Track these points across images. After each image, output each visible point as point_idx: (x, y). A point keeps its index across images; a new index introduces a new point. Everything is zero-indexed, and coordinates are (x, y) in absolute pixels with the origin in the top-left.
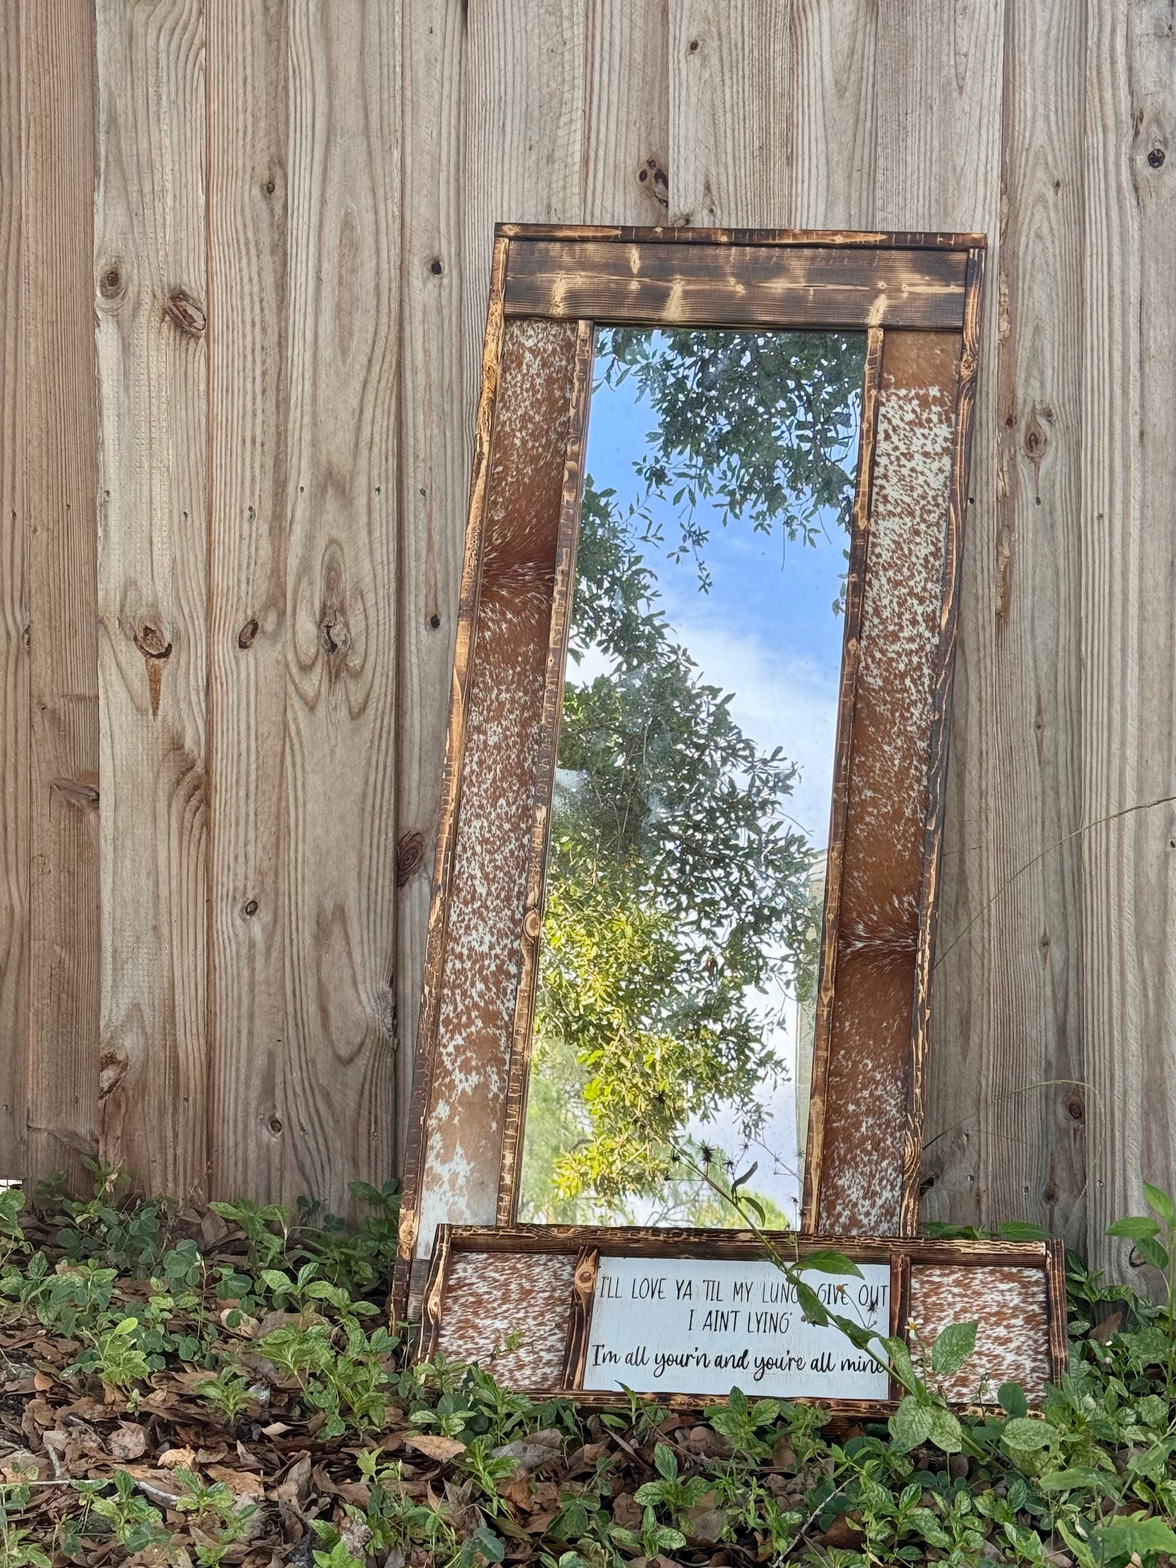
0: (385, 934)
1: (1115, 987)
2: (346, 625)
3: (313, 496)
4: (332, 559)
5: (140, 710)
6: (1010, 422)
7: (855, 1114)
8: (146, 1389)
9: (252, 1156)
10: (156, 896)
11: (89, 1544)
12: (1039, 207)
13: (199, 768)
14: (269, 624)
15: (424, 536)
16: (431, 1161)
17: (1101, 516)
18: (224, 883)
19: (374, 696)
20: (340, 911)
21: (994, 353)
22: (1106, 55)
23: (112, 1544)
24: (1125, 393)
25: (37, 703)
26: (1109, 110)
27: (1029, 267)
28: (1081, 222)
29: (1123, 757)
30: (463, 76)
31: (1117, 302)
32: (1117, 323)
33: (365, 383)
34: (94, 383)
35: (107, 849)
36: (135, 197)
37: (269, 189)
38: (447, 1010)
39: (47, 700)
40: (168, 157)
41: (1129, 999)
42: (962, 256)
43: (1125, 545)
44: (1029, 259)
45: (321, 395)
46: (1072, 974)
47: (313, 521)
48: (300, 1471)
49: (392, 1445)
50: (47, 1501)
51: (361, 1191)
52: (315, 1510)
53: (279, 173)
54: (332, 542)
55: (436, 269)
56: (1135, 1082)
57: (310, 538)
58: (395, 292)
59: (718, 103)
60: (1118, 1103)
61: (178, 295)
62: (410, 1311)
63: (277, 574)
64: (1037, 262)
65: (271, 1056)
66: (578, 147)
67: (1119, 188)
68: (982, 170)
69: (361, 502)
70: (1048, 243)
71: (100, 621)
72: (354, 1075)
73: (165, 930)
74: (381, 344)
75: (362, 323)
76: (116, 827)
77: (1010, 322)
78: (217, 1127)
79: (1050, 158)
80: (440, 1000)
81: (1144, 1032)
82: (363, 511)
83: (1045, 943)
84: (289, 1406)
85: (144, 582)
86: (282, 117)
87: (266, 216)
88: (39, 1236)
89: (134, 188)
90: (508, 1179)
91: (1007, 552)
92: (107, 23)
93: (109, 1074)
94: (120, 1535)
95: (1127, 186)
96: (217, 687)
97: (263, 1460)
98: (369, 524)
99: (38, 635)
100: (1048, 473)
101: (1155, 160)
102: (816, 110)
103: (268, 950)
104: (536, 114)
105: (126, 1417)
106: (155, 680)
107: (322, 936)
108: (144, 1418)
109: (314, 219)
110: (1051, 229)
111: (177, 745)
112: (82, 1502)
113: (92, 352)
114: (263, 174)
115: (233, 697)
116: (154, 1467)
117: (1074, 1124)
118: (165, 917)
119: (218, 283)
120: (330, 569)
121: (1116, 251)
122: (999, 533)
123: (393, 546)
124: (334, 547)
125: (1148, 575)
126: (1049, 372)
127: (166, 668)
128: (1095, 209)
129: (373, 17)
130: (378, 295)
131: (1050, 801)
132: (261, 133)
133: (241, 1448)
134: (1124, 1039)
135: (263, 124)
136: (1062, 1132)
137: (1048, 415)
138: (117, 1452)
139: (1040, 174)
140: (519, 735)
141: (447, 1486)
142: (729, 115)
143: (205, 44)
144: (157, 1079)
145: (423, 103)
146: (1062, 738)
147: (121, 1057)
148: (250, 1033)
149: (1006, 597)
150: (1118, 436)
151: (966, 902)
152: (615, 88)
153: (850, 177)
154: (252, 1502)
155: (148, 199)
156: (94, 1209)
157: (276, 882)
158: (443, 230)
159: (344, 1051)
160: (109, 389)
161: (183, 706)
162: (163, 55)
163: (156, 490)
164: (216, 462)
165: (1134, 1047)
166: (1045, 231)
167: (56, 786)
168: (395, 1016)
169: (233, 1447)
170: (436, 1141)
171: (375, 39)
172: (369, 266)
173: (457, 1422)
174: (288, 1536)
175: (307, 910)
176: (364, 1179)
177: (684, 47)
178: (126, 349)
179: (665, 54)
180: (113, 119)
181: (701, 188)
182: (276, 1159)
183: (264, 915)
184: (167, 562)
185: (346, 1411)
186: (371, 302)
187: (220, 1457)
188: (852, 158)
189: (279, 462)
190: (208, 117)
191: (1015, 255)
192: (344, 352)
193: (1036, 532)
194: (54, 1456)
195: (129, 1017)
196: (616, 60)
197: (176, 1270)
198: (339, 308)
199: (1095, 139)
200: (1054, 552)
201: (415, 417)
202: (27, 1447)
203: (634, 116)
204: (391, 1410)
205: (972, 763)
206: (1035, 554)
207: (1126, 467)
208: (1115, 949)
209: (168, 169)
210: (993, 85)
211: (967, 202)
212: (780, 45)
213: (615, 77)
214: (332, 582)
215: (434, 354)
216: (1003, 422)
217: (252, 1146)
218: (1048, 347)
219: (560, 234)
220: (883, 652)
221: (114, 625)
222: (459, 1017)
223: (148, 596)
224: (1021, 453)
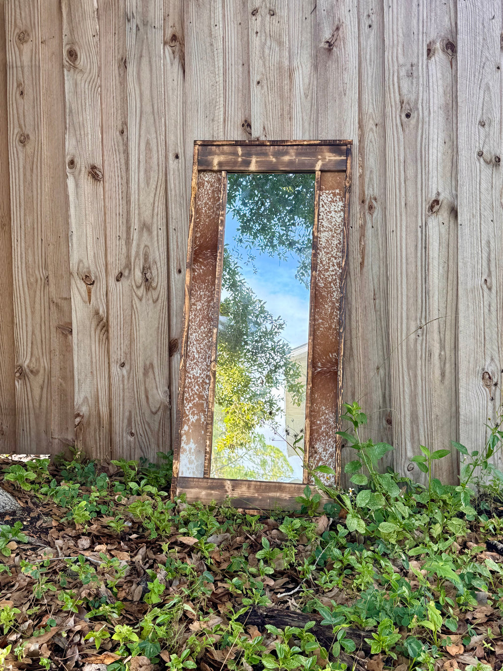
0: (166, 371)
1: (401, 382)
2: (151, 273)
3: (139, 231)
4: (146, 252)
5: (84, 302)
6: (363, 202)
7: (320, 424)
8: (90, 524)
9: (125, 445)
10: (92, 362)
11: (70, 580)
12: (371, 132)
13: (105, 320)
14: (126, 273)
15: (175, 243)
16: (183, 445)
17: (393, 231)
18: (114, 357)
19: (161, 296)
20: (152, 365)
21: (357, 179)
22: (391, 83)
23: (78, 580)
24: (400, 191)
25: (51, 301)
26: (393, 100)
27: (368, 151)
28: (385, 137)
29: (402, 308)
30: (184, 94)
31: (397, 162)
32: (397, 169)
33: (155, 194)
34: (67, 197)
35: (75, 347)
36: (78, 136)
37: (122, 132)
38: (186, 395)
39: (54, 299)
40: (89, 123)
41: (405, 386)
42: (345, 147)
43: (401, 240)
44: (368, 149)
45: (141, 199)
46: (387, 378)
47: (140, 239)
48: (142, 551)
49: (173, 540)
50: (56, 565)
51: (160, 455)
52: (148, 565)
53: (125, 127)
54: (146, 246)
55: (177, 157)
56: (408, 412)
57: (138, 245)
58: (164, 165)
59: (267, 101)
60: (402, 419)
61: (93, 167)
62: (177, 493)
63: (128, 257)
64: (371, 150)
65: (130, 412)
66: (222, 116)
67: (397, 125)
68: (352, 120)
69: (155, 233)
70: (374, 144)
71: (71, 274)
72: (157, 418)
73: (95, 373)
74: (160, 181)
75: (154, 175)
76: (78, 340)
77: (362, 170)
78: (113, 435)
79: (374, 116)
80: (184, 392)
81: (411, 396)
82: (156, 236)
83: (378, 368)
84: (138, 528)
85: (85, 261)
86: (126, 109)
87: (121, 141)
88: (56, 473)
89: (78, 133)
90: (208, 450)
91: (363, 244)
92: (68, 80)
93: (78, 420)
94: (80, 577)
95: (399, 125)
96: (110, 294)
97: (130, 547)
98: (158, 240)
99: (51, 279)
100: (375, 218)
101: (408, 116)
102: (298, 102)
103: (129, 378)
104: (208, 106)
105: (83, 534)
106: (89, 292)
107: (146, 374)
108: (89, 534)
109: (137, 142)
110: (375, 139)
111: (97, 313)
112: (68, 566)
113: (66, 186)
114: (120, 128)
115: (115, 297)
116: (93, 551)
117: (389, 426)
118: (95, 368)
119: (106, 163)
120: (145, 255)
121: (396, 145)
122: (360, 238)
123: (165, 247)
124: (146, 248)
125: (408, 249)
126: (375, 185)
127: (93, 288)
128: (389, 132)
129: (154, 76)
130: (158, 165)
131: (379, 323)
132: (119, 115)
133: (122, 544)
134: (404, 398)
135: (119, 111)
136: (385, 429)
137: (375, 199)
138: (80, 546)
139: (371, 121)
140: (207, 306)
141: (192, 554)
142: (270, 105)
143: (100, 86)
144: (94, 421)
145: (171, 103)
146: (382, 303)
147: (81, 414)
148: (123, 405)
149: (363, 258)
150: (398, 205)
151: (353, 356)
152: (233, 97)
153: (310, 124)
154: (126, 564)
155: (83, 136)
156: (73, 464)
157: (130, 356)
158: (179, 144)
159: (154, 410)
160: (72, 198)
161: (99, 300)
162: (87, 90)
163: (88, 230)
164: (107, 221)
165: (407, 401)
166: (373, 140)
167: (58, 327)
168: (170, 398)
169: (119, 543)
170: (184, 438)
171: (155, 83)
172: (155, 156)
173: (195, 531)
174: (139, 575)
175: (141, 364)
176: (161, 451)
177: (255, 83)
178: (77, 186)
179: (249, 86)
180: (71, 111)
181: (262, 129)
182: (132, 445)
183: (127, 367)
184: (92, 254)
185: (157, 529)
186: (156, 168)
187: (115, 547)
188: (310, 118)
189: (128, 221)
190: (102, 110)
191: (363, 148)
192: (148, 184)
193: (372, 237)
194: (59, 549)
195: (84, 401)
196: (233, 88)
197: (100, 483)
198: (146, 171)
199: (388, 109)
200: (378, 243)
201: (172, 206)
202: (50, 546)
203: (240, 105)
204: (172, 528)
205: (354, 312)
206: (372, 244)
207: (401, 215)
208: (401, 370)
209: (89, 126)
210: (356, 93)
211: (348, 131)
212: (286, 81)
213: (233, 93)
214: (146, 259)
215: (177, 184)
216: (361, 202)
217: (125, 441)
218: (375, 177)
219: (215, 143)
220: (324, 275)
221: (75, 275)
222: (190, 397)
223: (86, 265)
224: (367, 212)
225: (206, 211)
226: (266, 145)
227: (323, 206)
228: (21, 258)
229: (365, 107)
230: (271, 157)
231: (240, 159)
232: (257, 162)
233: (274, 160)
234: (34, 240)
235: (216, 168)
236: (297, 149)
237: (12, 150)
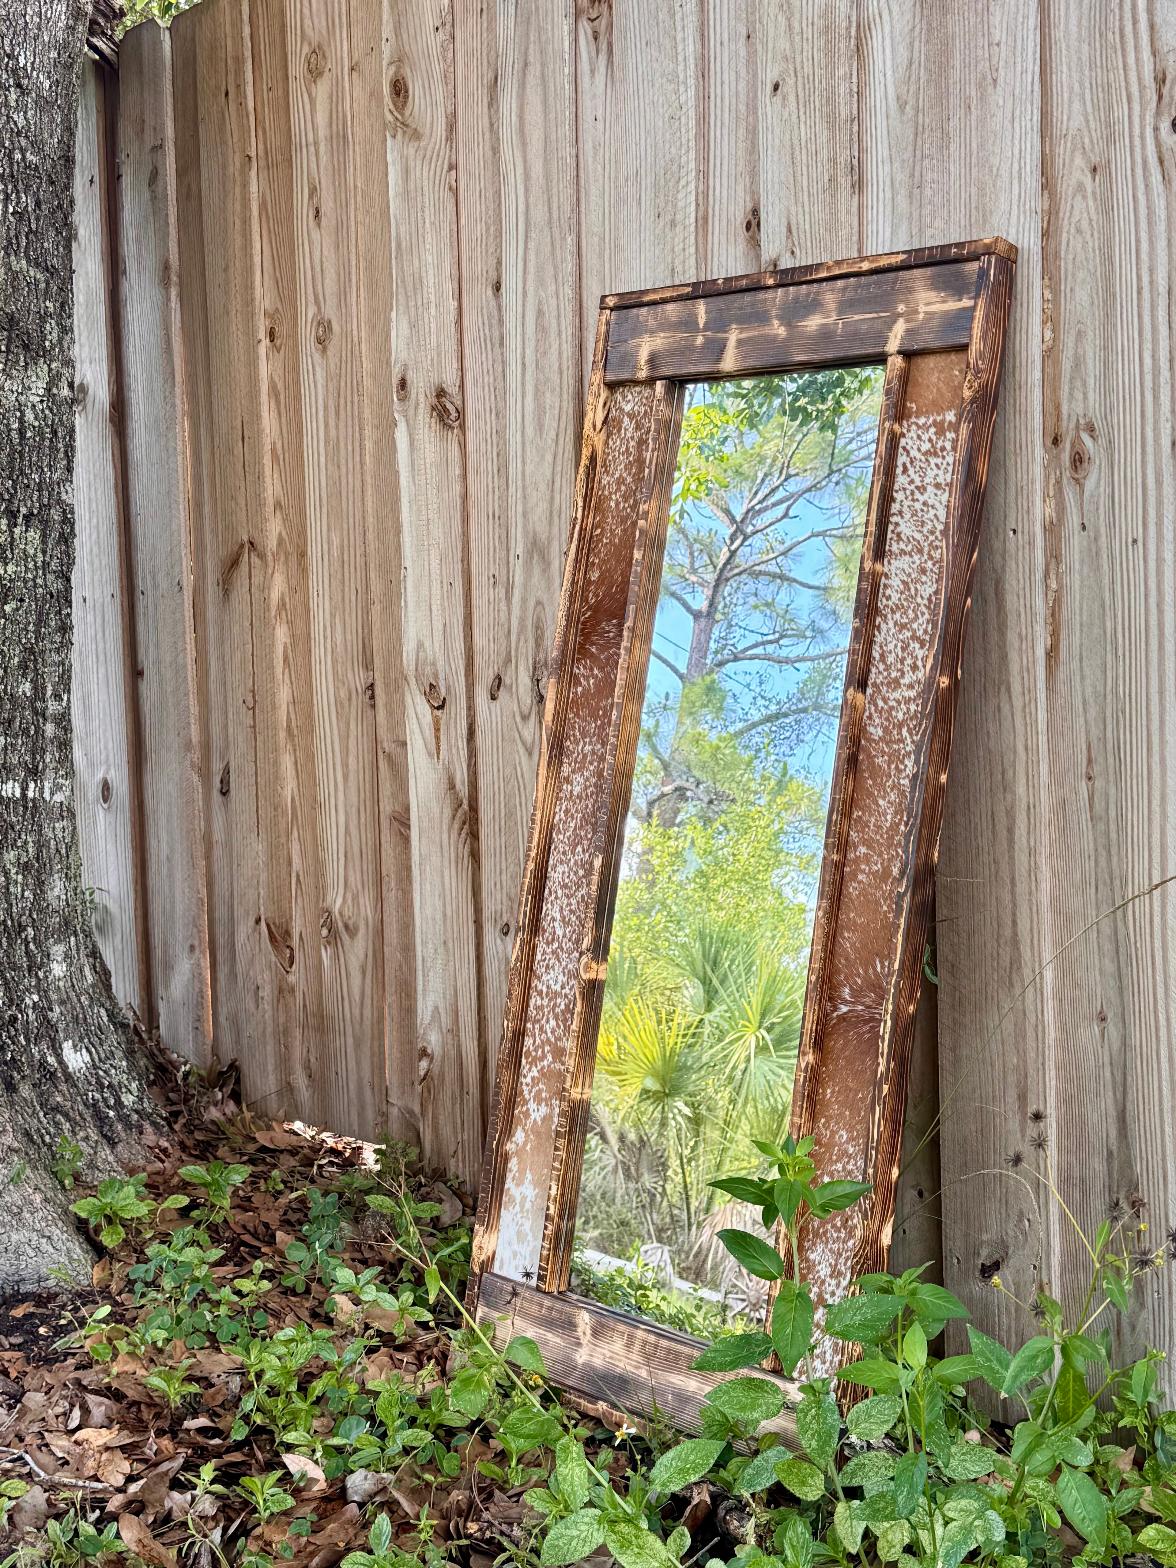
3: (526, 563)
4: (538, 619)
5: (430, 754)
6: (1056, 441)
10: (445, 915)
12: (1079, 198)
13: (466, 805)
14: (507, 678)
16: (509, 1184)
17: (1135, 541)
18: (488, 908)
24: (1156, 397)
25: (380, 748)
26: (1134, 74)
27: (1070, 266)
29: (1164, 813)
31: (1146, 294)
32: (1147, 319)
33: (555, 456)
34: (396, 476)
35: (416, 873)
36: (412, 311)
37: (496, 287)
39: (386, 745)
40: (431, 272)
42: (976, 267)
43: (1159, 572)
44: (1071, 257)
45: (528, 471)
47: (526, 585)
54: (539, 603)
57: (524, 600)
59: (796, 142)
61: (441, 393)
64: (1078, 259)
66: (692, 208)
67: (1146, 168)
68: (1016, 166)
69: (555, 566)
70: (1088, 237)
71: (405, 678)
73: (452, 944)
74: (564, 419)
76: (420, 854)
77: (1053, 331)
79: (1087, 141)
82: (557, 573)
83: (1102, 1019)
85: (427, 644)
87: (495, 313)
89: (412, 304)
91: (1054, 586)
93: (424, 1064)
95: (1153, 160)
96: (479, 734)
99: (379, 690)
100: (1092, 496)
102: (882, 131)
104: (662, 181)
106: (437, 728)
109: (520, 310)
110: (1091, 220)
111: (450, 784)
113: (393, 448)
114: (493, 275)
115: (489, 742)
118: (450, 933)
119: (468, 378)
120: (537, 627)
121: (1144, 236)
122: (1047, 566)
124: (539, 608)
126: (1091, 381)
127: (443, 718)
128: (1122, 190)
129: (552, 116)
130: (561, 373)
132: (493, 238)
135: (492, 230)
137: (1091, 430)
139: (1078, 160)
140: (595, 786)
142: (804, 151)
143: (456, 165)
144: (451, 1073)
145: (593, 188)
146: (1112, 791)
147: (429, 1051)
149: (1055, 636)
150: (1150, 449)
151: (1019, 968)
152: (725, 143)
153: (913, 195)
155: (420, 311)
160: (403, 478)
161: (454, 751)
163: (433, 563)
164: (472, 535)
166: (1085, 224)
167: (394, 818)
170: (513, 1165)
171: (553, 136)
172: (555, 347)
177: (769, 89)
178: (412, 445)
180: (399, 246)
181: (785, 230)
184: (441, 627)
186: (559, 380)
188: (912, 175)
191: (1057, 254)
192: (541, 428)
193: (1082, 562)
195: (433, 1017)
196: (726, 115)
198: (537, 390)
199: (1121, 111)
205: (1021, 817)
206: (1081, 587)
207: (1159, 483)
209: (431, 283)
211: (1003, 205)
212: (843, 69)
213: (725, 131)
214: (539, 639)
216: (1049, 442)
218: (1090, 354)
219: (646, 299)
220: (885, 700)
221: (412, 681)
222: (536, 1050)
223: (430, 658)
224: (1067, 474)
225: (617, 504)
226: (769, 288)
227: (905, 470)
228: (325, 638)
229: (1059, 114)
230: (776, 323)
231: (700, 340)
232: (740, 342)
233: (782, 331)
234: (343, 591)
235: (643, 374)
236: (845, 289)
237: (305, 363)
